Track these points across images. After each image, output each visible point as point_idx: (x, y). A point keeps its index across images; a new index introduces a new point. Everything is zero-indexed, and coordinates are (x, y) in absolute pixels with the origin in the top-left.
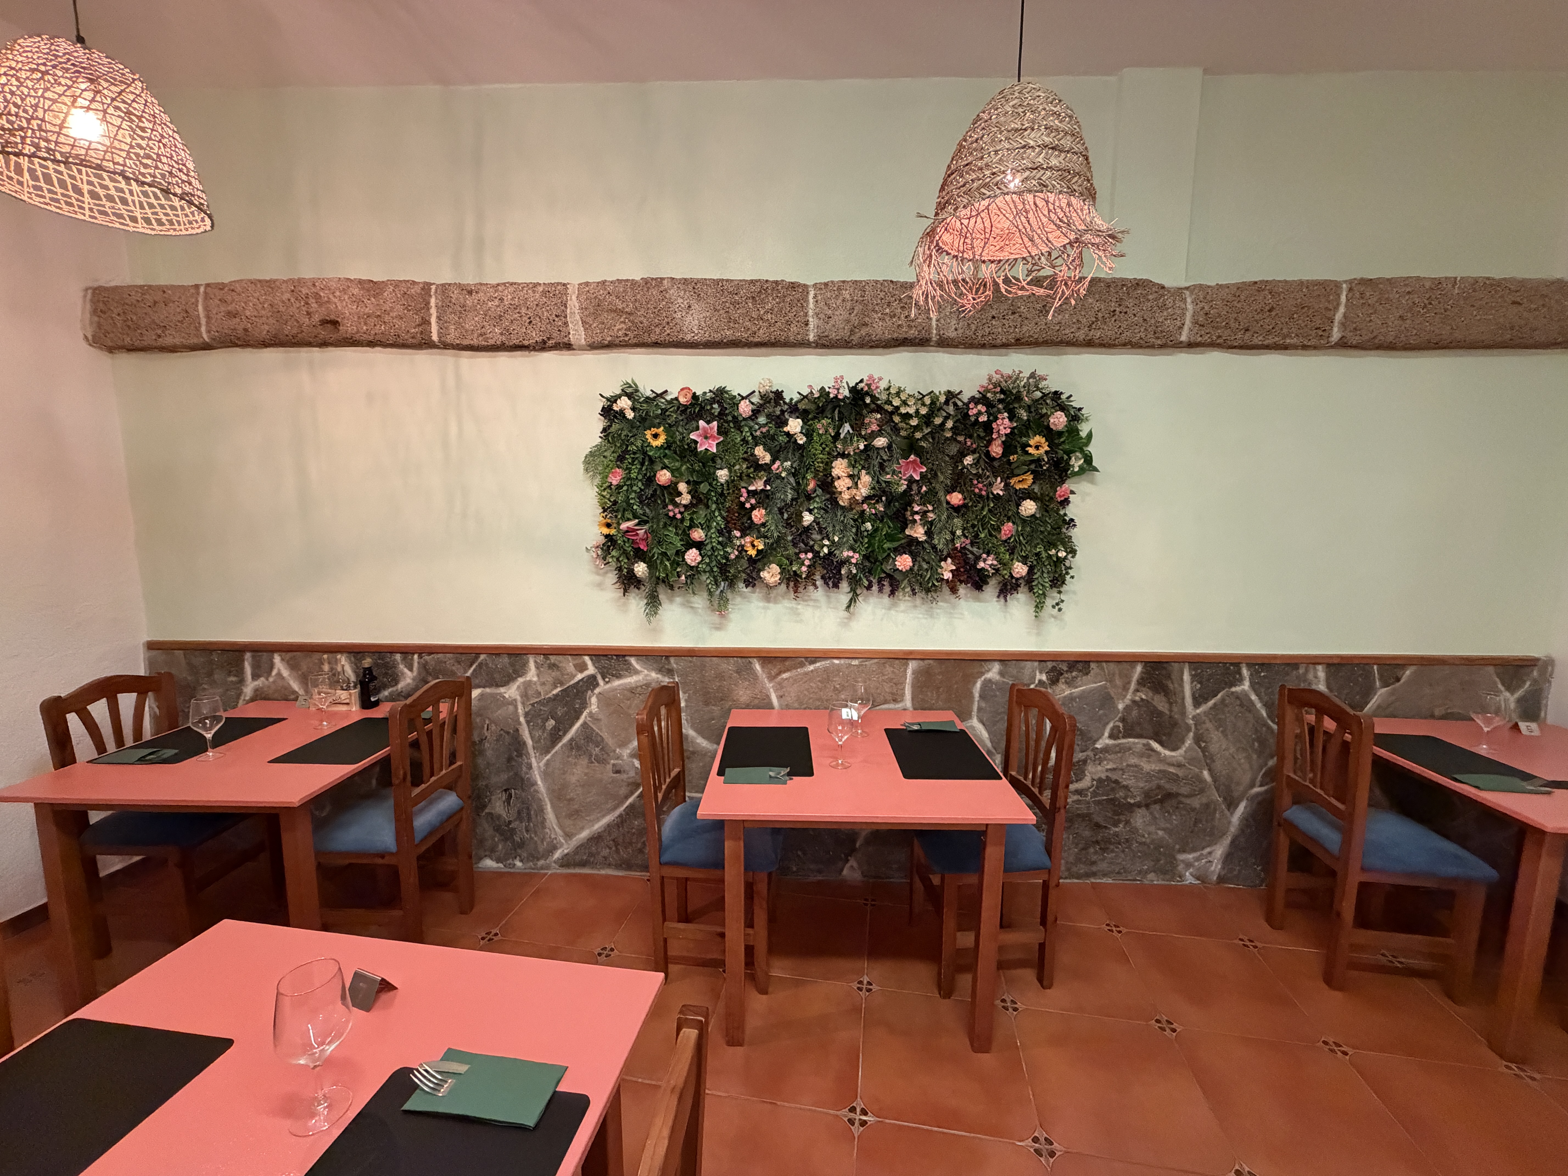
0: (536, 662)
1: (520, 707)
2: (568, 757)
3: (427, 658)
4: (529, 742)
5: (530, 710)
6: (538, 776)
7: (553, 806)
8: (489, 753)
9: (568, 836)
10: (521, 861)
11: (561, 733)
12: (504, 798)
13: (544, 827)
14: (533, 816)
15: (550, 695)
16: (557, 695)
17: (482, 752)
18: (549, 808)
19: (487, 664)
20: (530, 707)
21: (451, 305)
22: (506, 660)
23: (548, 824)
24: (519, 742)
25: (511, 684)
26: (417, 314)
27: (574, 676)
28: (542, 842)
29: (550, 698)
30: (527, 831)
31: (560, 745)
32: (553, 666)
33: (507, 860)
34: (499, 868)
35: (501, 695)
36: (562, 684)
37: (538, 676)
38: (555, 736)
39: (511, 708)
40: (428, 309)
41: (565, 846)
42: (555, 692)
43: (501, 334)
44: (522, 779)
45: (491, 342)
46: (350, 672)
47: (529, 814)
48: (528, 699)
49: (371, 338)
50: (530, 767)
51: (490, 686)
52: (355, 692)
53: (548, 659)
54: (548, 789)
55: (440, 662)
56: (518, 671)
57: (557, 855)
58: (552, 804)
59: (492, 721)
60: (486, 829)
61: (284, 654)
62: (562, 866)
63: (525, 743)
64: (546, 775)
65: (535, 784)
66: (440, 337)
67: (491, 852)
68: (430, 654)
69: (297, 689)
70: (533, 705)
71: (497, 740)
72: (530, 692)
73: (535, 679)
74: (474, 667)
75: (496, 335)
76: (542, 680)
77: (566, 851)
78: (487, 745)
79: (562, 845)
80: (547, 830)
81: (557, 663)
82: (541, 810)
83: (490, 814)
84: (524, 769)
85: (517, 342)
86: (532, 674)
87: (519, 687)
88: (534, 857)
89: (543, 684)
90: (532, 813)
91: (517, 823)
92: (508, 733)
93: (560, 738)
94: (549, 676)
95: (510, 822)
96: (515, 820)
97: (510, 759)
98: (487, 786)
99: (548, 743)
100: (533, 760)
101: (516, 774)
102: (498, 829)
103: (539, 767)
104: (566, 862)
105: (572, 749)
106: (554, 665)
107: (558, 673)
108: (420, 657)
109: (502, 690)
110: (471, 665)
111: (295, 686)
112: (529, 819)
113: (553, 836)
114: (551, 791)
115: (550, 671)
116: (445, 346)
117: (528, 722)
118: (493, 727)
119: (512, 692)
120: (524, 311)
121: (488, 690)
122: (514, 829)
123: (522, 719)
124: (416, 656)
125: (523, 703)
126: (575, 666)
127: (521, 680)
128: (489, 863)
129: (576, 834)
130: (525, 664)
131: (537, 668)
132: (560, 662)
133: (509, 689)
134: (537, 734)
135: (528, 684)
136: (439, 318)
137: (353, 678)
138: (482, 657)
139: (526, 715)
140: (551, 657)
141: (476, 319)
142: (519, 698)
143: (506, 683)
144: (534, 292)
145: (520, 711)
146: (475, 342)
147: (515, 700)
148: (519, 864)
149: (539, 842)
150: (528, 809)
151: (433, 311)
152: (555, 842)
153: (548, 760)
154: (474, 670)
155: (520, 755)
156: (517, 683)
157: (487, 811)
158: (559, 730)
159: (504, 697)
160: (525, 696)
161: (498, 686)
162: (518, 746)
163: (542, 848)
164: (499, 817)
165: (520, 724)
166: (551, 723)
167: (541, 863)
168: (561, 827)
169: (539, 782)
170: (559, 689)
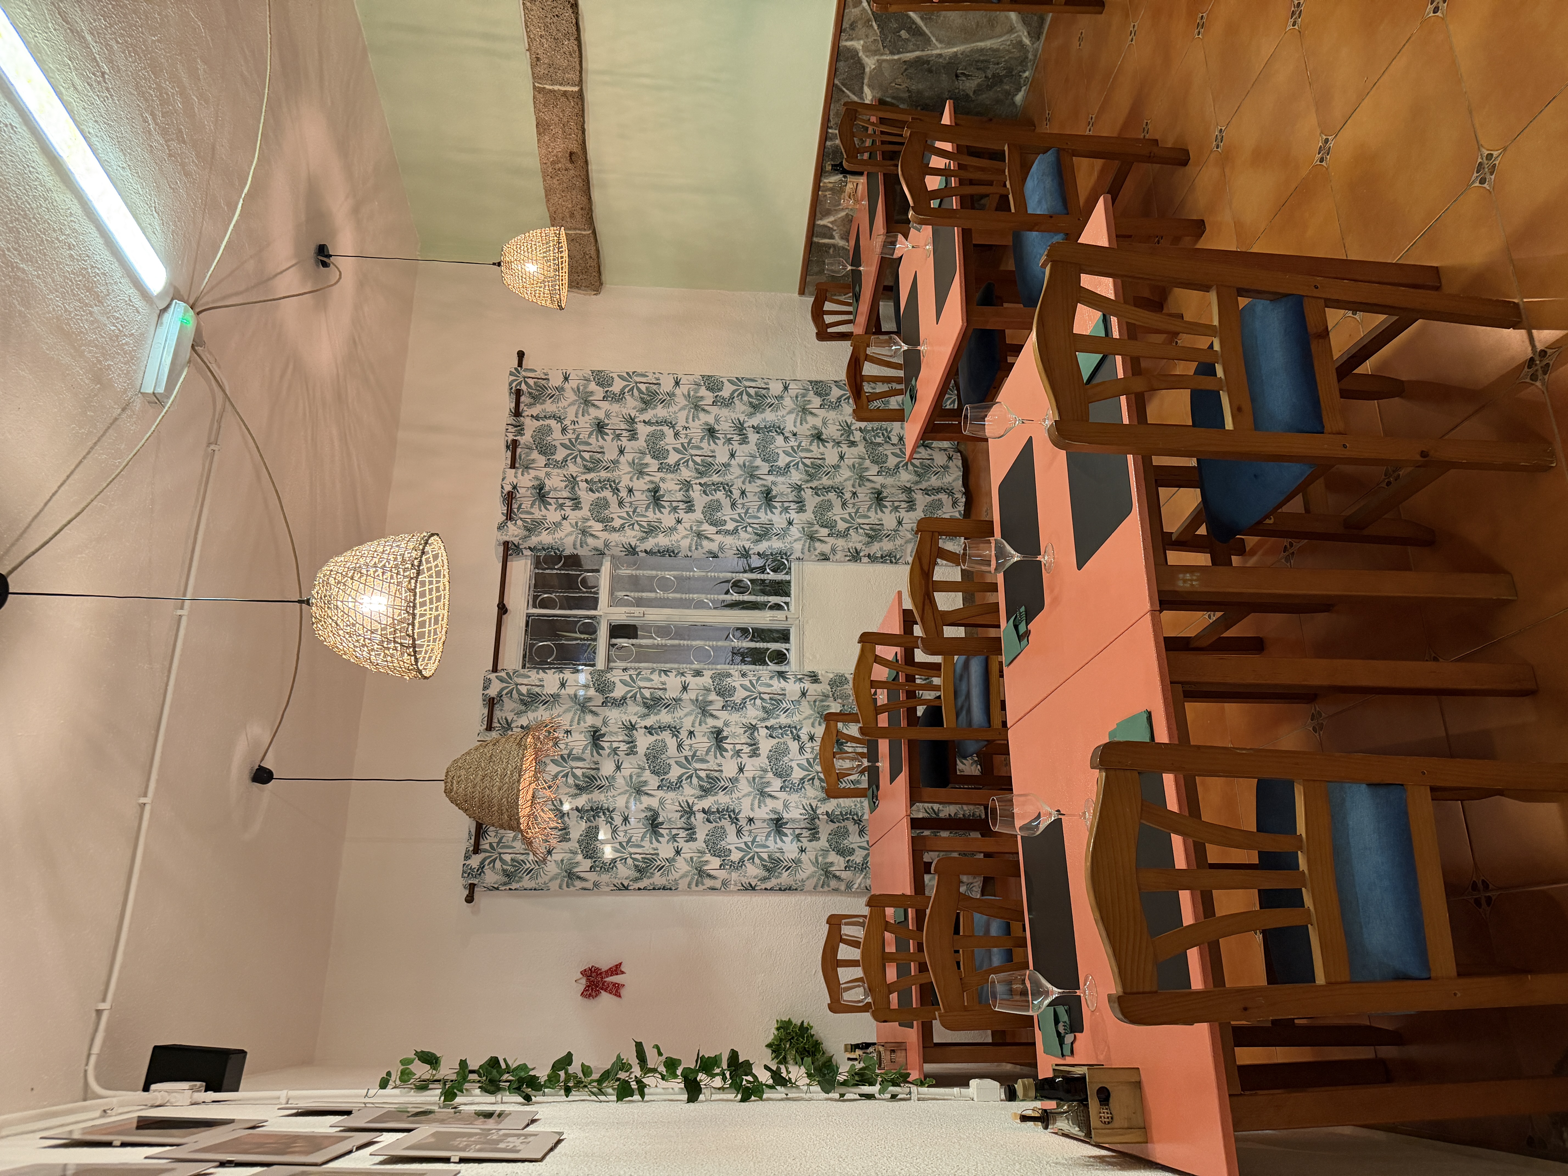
0: (846, 40)
1: (885, 57)
2: (937, 23)
3: (832, 124)
4: (918, 53)
5: (889, 49)
6: (949, 50)
7: (981, 41)
8: (920, 86)
9: (1012, 30)
10: (1024, 71)
11: (914, 27)
12: (964, 79)
13: (998, 50)
14: (985, 58)
15: (878, 32)
16: (879, 26)
17: (919, 92)
18: (981, 44)
19: (844, 79)
20: (886, 49)
21: (550, 74)
22: (841, 64)
23: (995, 47)
24: (916, 62)
25: (863, 62)
26: (559, 100)
27: (864, 9)
28: (1010, 52)
29: (880, 32)
30: (998, 64)
31: (924, 28)
32: (853, 26)
33: (1019, 83)
34: (1025, 90)
35: (870, 72)
36: (869, 20)
37: (859, 39)
38: (916, 32)
39: (884, 65)
40: (555, 91)
41: (1021, 34)
42: (876, 28)
43: (569, 40)
44: (949, 63)
45: (576, 48)
46: (836, 178)
47: (982, 61)
48: (879, 50)
49: (580, 132)
50: (940, 55)
51: (863, 78)
52: (850, 178)
53: (845, 30)
54: (963, 43)
55: (837, 114)
56: (853, 55)
57: (1027, 41)
58: (978, 41)
59: (894, 80)
60: (987, 97)
61: (817, 218)
62: (1038, 38)
63: (917, 57)
64: (950, 43)
65: (956, 54)
66: (576, 85)
67: (1010, 95)
68: (829, 120)
69: (845, 213)
70: (884, 47)
71: (911, 79)
72: (873, 48)
73: (862, 42)
74: (844, 89)
75: (570, 44)
76: (864, 36)
77: (1026, 34)
78: (913, 87)
79: (1019, 36)
80: (1001, 48)
81: (850, 22)
82: (981, 51)
83: (975, 92)
84: (941, 60)
85: (574, 28)
86: (858, 45)
87: (867, 56)
88: (1023, 61)
89: (867, 36)
90: (981, 58)
91: (989, 71)
92: (906, 69)
93: (918, 28)
94: (861, 30)
95: (986, 77)
96: (985, 72)
97: (930, 71)
98: (949, 91)
99: (920, 38)
100: (935, 52)
101: (944, 67)
102: (990, 87)
103: (941, 48)
104: (1035, 35)
105: (930, 18)
106: (851, 25)
107: (859, 22)
108: (831, 128)
109: (867, 70)
110: (843, 92)
111: (843, 214)
112: (988, 61)
113: (1009, 43)
114: (965, 41)
115: (857, 29)
116: (581, 81)
117: (899, 53)
118: (899, 81)
119: (870, 63)
120: (548, 20)
121: (866, 81)
122: (994, 75)
123: (896, 57)
124: (830, 131)
125: (882, 54)
126: (855, 7)
127: (861, 54)
128: (1019, 98)
129: (1012, 24)
130: (848, 49)
131: (852, 40)
132: (850, 19)
133: (867, 64)
134: (911, 46)
135: (866, 49)
136: (561, 84)
137: (840, 176)
138: (836, 82)
139: (892, 53)
140: (843, 27)
141: (559, 57)
142: (876, 58)
143: (863, 67)
144: (532, 10)
145: (888, 58)
146: (577, 60)
147: (878, 60)
148: (1027, 74)
149: (1010, 55)
150: (977, 61)
151: (556, 88)
152: (1014, 42)
153: (937, 40)
154: (847, 89)
155: (928, 62)
156: (864, 57)
157: (971, 94)
158: (911, 27)
159: (874, 69)
160: (876, 52)
161: (863, 72)
162: (918, 63)
163: (1016, 53)
164: (979, 85)
165: (899, 59)
166: (903, 33)
167: (1030, 56)
168: (1000, 36)
169: (955, 50)
170: (874, 23)
